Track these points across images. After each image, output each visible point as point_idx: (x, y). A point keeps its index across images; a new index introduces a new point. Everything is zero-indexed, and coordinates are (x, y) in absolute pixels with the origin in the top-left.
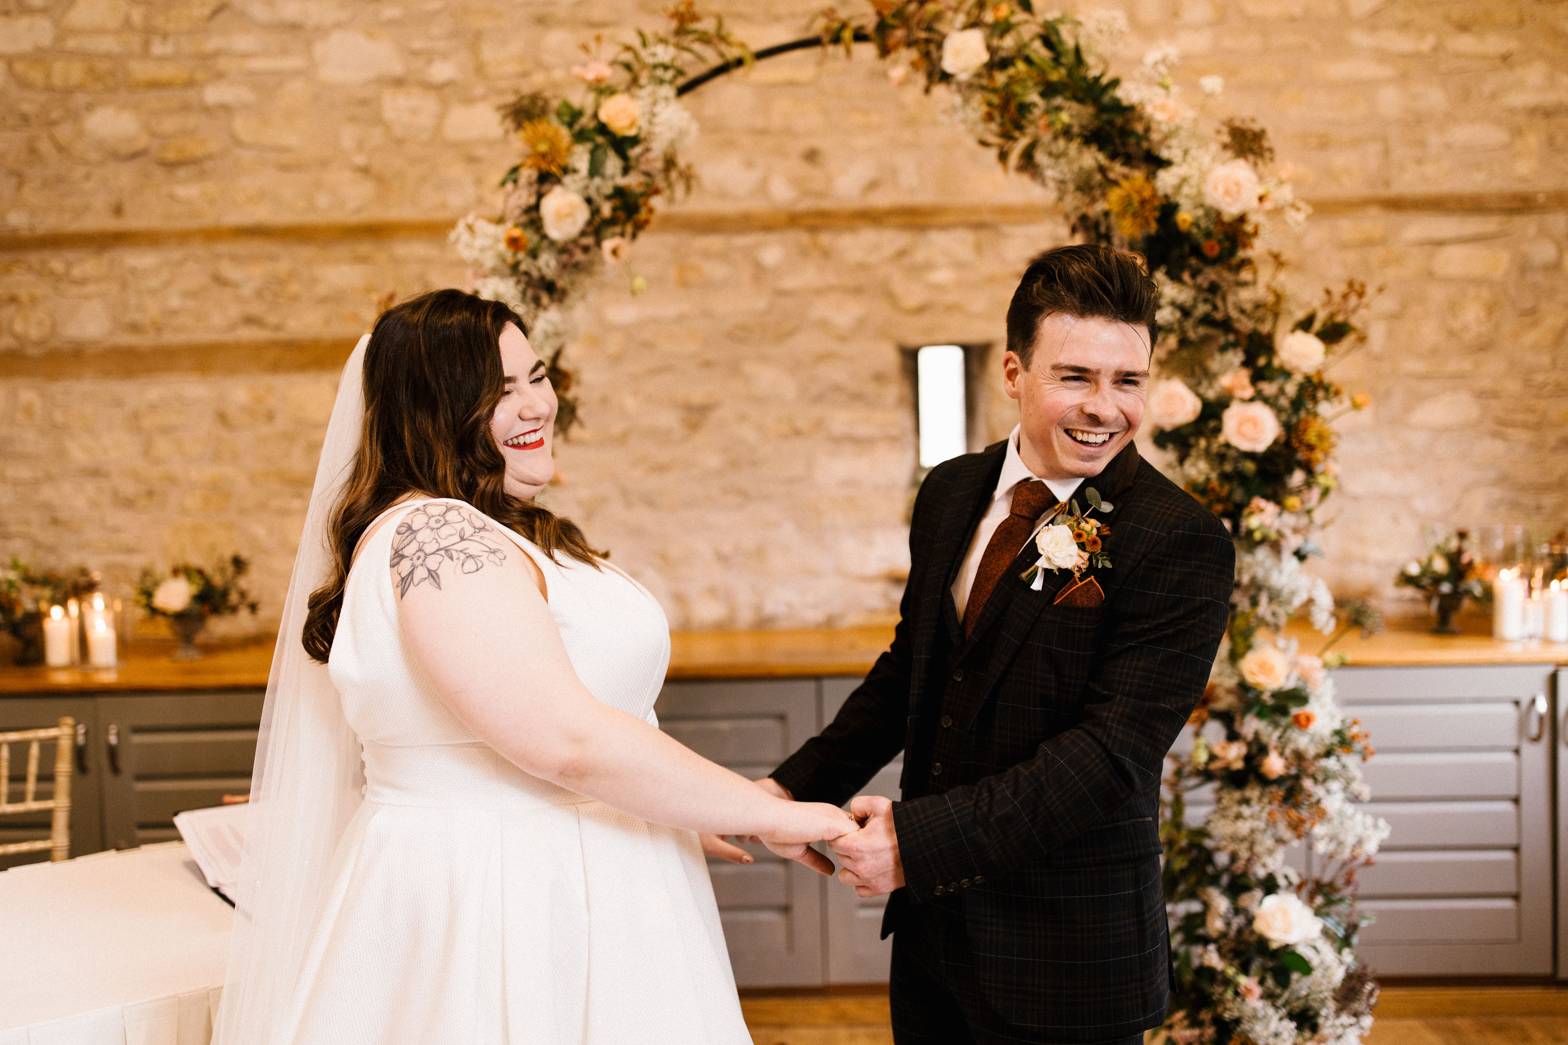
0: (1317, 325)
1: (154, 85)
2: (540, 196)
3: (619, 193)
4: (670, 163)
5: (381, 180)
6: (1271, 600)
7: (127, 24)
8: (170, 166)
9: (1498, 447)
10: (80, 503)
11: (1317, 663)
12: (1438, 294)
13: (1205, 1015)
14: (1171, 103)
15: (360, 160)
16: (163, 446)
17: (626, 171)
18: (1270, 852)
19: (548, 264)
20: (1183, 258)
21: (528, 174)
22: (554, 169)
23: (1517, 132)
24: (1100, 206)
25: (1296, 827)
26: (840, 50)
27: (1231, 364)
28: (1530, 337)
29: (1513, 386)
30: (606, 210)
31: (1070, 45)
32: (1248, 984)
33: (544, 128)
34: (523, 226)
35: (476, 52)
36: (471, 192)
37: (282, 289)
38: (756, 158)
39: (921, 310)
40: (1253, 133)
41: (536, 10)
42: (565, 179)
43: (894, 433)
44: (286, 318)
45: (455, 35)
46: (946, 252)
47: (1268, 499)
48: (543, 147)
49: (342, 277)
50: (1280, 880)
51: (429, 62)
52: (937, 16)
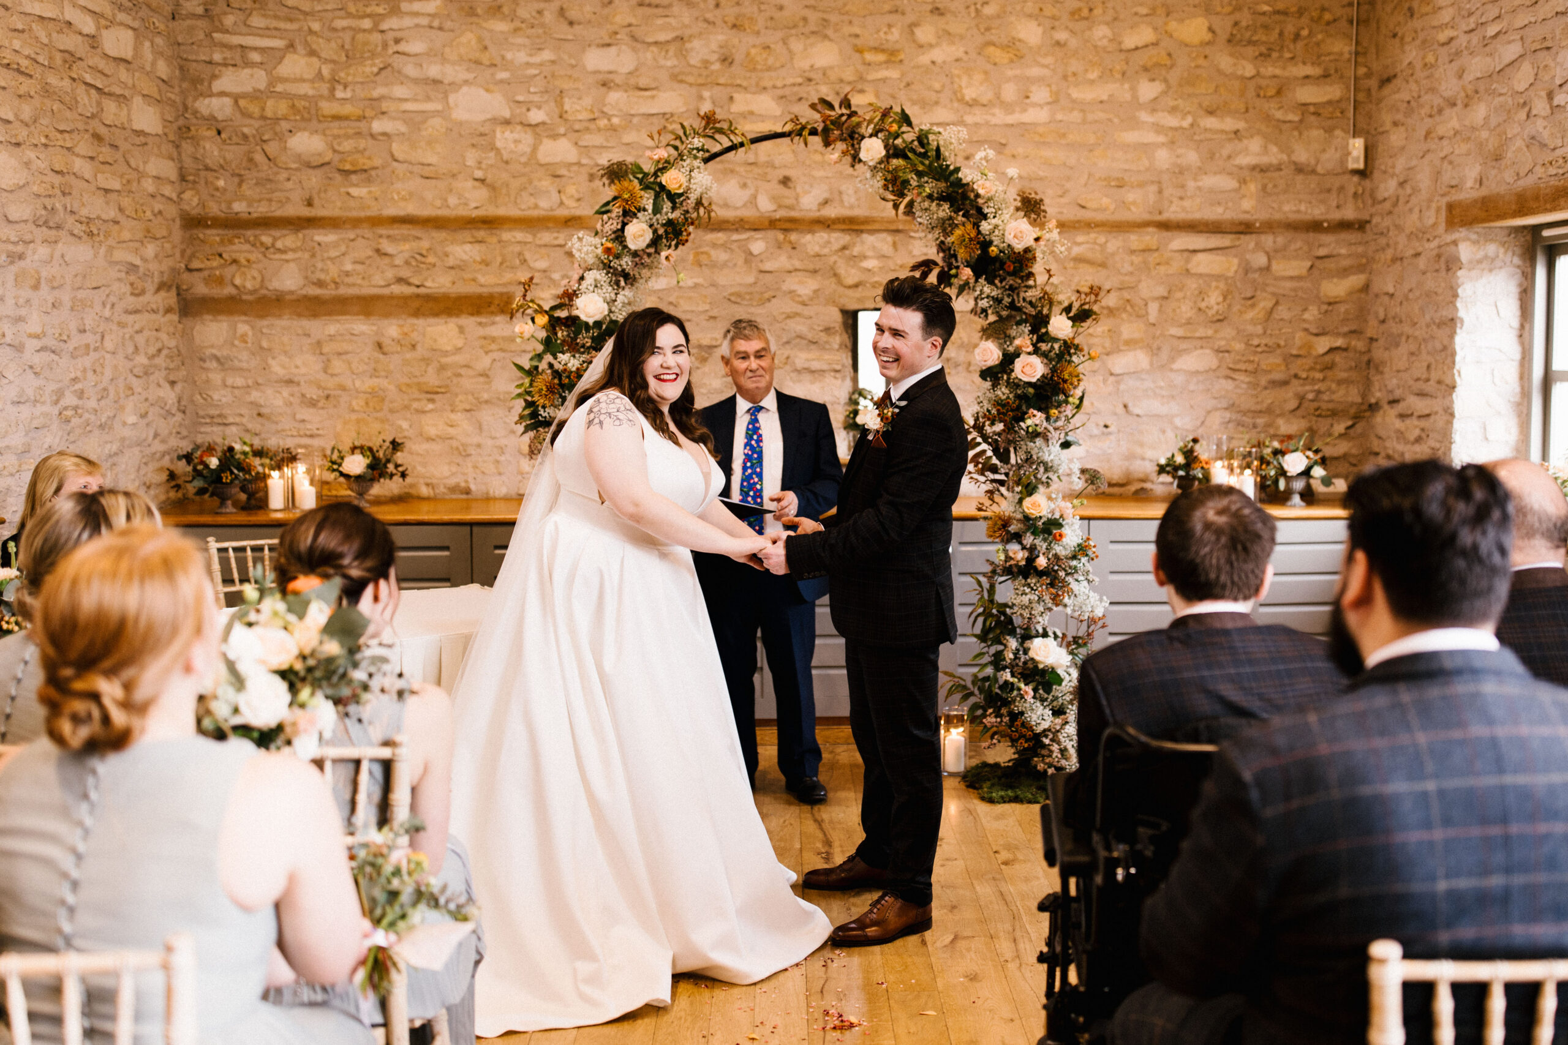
0: (1072, 312)
1: (337, 118)
2: (624, 224)
3: (670, 223)
4: (699, 204)
5: (493, 188)
6: (1046, 470)
7: (319, 75)
8: (346, 173)
9: (1229, 385)
10: (279, 402)
11: (1069, 505)
12: (1192, 284)
13: (1004, 711)
14: (988, 184)
15: (479, 174)
16: (338, 365)
17: (674, 208)
18: (1042, 614)
19: (626, 262)
20: (995, 271)
21: (617, 211)
22: (633, 209)
23: (1243, 182)
24: (951, 239)
25: (1055, 599)
26: (801, 140)
27: (1022, 332)
28: (1250, 315)
29: (1239, 346)
30: (661, 231)
31: (934, 145)
32: (1028, 690)
33: (626, 184)
34: (613, 240)
35: (559, 102)
36: (555, 196)
37: (423, 259)
38: (749, 182)
39: (856, 286)
40: (1036, 201)
41: (601, 77)
42: (639, 215)
43: (838, 367)
44: (426, 279)
45: (547, 92)
46: (874, 248)
47: (1039, 410)
48: (626, 196)
49: (465, 252)
50: (1050, 633)
51: (528, 110)
52: (859, 124)
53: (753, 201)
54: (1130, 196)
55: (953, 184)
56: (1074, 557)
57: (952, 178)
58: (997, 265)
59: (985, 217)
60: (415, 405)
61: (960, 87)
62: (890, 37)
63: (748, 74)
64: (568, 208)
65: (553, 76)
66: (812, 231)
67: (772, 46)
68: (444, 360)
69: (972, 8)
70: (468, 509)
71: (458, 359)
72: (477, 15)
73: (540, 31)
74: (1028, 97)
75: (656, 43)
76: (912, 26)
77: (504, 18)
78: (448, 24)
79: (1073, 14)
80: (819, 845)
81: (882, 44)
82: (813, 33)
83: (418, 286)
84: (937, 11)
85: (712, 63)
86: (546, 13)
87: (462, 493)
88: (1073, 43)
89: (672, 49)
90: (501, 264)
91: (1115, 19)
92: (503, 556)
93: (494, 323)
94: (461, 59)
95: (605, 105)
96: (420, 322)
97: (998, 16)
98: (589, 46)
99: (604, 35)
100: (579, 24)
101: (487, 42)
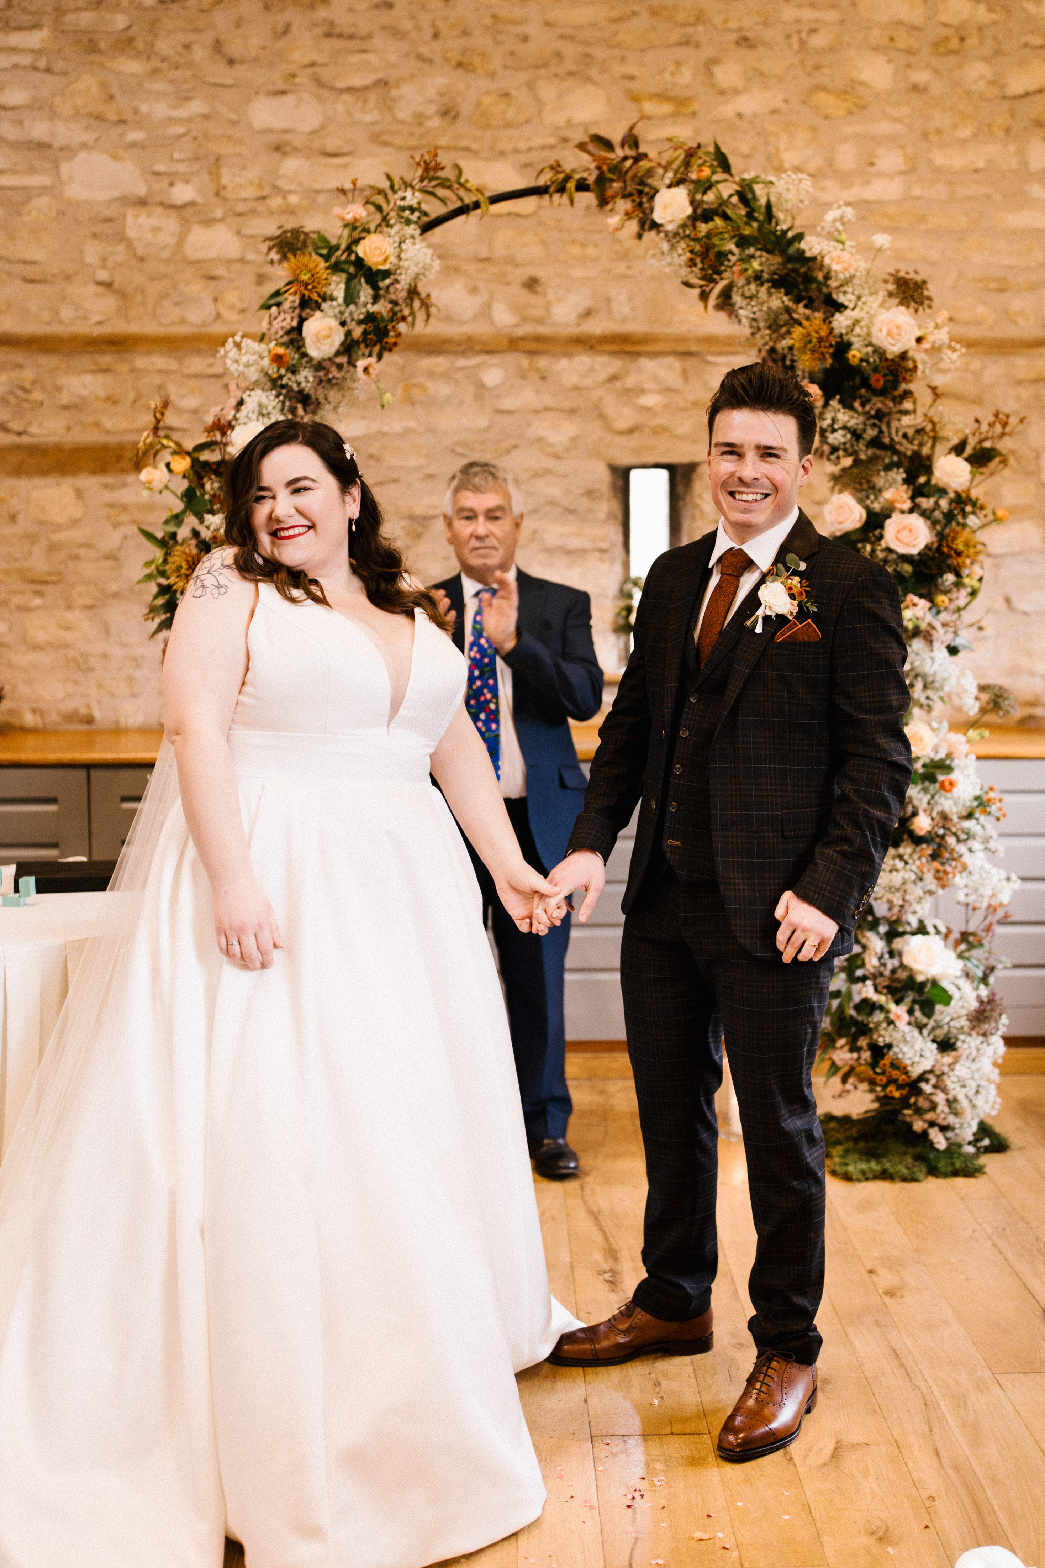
0: (968, 451)
2: (302, 320)
3: (370, 318)
4: (413, 292)
5: (122, 295)
6: (925, 687)
11: (961, 738)
13: (863, 1042)
14: (846, 256)
15: (103, 275)
17: (376, 299)
18: (920, 900)
19: (306, 378)
20: (855, 389)
21: (291, 300)
22: (315, 297)
24: (785, 343)
25: (941, 878)
26: (565, 199)
27: (894, 481)
30: (357, 331)
31: (763, 201)
32: (899, 1012)
33: (305, 259)
34: (286, 345)
35: (216, 176)
36: (209, 308)
37: (25, 396)
38: (481, 285)
39: (631, 431)
40: (916, 283)
41: (274, 138)
42: (325, 306)
43: (604, 545)
44: (30, 424)
45: (197, 159)
46: (656, 378)
47: (921, 596)
48: (305, 277)
49: (85, 386)
50: (930, 928)
51: (172, 184)
52: (650, 172)
53: (486, 311)
54: (1017, 303)
55: (790, 259)
56: (970, 816)
57: (791, 250)
58: (858, 380)
59: (840, 307)
60: (16, 600)
61: (777, 150)
62: (678, 79)
63: (479, 133)
64: (226, 322)
65: (206, 136)
66: (568, 355)
67: (513, 92)
68: (56, 537)
69: (795, 39)
70: (90, 744)
71: (78, 534)
72: (100, 52)
73: (188, 73)
74: (872, 164)
75: (350, 90)
76: (710, 64)
77: (137, 55)
78: (59, 65)
79: (936, 45)
80: (598, 1256)
81: (667, 90)
82: (570, 73)
83: (19, 434)
84: (745, 42)
85: (429, 118)
86: (196, 48)
87: (81, 722)
88: (938, 87)
89: (373, 97)
90: (135, 401)
91: (997, 52)
92: (134, 811)
93: (124, 485)
94: (77, 112)
95: (279, 178)
96: (23, 484)
97: (832, 50)
98: (257, 93)
99: (276, 78)
100: (242, 62)
101: (114, 90)
